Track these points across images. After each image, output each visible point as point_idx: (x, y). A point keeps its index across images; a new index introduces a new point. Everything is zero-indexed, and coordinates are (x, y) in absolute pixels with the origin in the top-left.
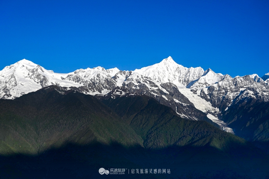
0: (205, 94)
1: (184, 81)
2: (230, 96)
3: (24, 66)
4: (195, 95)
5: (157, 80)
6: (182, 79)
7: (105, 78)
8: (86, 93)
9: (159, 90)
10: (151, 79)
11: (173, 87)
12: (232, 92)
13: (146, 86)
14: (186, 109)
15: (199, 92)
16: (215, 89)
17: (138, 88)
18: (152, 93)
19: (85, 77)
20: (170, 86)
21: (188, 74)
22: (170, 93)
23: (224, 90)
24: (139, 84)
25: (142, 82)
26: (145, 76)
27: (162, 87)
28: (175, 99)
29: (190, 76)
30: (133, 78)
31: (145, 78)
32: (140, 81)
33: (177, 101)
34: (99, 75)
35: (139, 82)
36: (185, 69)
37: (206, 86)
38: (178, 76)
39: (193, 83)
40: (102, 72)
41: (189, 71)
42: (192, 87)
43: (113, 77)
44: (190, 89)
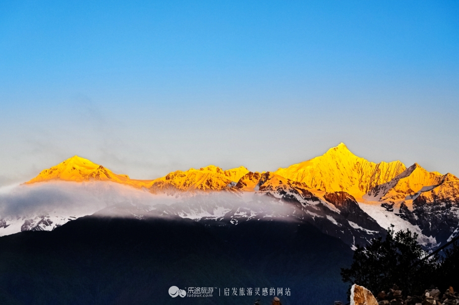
0: (408, 210)
1: (370, 187)
2: (455, 215)
3: (74, 168)
4: (390, 214)
5: (318, 187)
6: (365, 185)
8: (185, 215)
9: (320, 205)
10: (306, 186)
11: (347, 200)
13: (295, 199)
14: (373, 240)
15: (396, 209)
16: (428, 201)
18: (308, 212)
19: (184, 185)
20: (343, 199)
21: (377, 175)
22: (343, 211)
23: (444, 203)
24: (283, 195)
25: (288, 193)
26: (295, 180)
27: (327, 200)
28: (350, 223)
29: (381, 177)
30: (273, 185)
31: (294, 185)
32: (285, 191)
33: (355, 226)
34: (211, 181)
35: (283, 192)
36: (371, 166)
37: (411, 196)
38: (358, 179)
39: (386, 191)
40: (216, 176)
41: (378, 170)
42: (383, 198)
43: (235, 185)
44: (380, 203)
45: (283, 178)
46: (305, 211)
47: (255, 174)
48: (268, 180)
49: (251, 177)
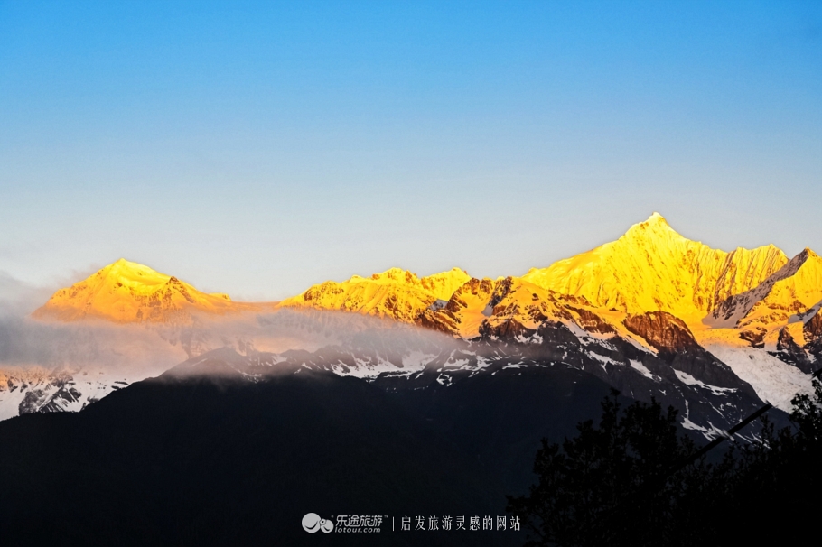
0: (794, 344)
1: (716, 300)
3: (120, 285)
4: (758, 353)
5: (611, 304)
6: (705, 296)
7: (418, 311)
8: (346, 370)
9: (617, 340)
10: (587, 303)
11: (670, 329)
13: (566, 331)
14: (726, 407)
15: (771, 341)
17: (538, 339)
18: (592, 354)
19: (342, 310)
20: (661, 325)
21: (728, 276)
22: (662, 349)
24: (540, 322)
25: (551, 317)
26: (563, 291)
27: (630, 329)
28: (679, 374)
29: (737, 279)
30: (519, 304)
31: (562, 302)
32: (545, 314)
33: (689, 380)
34: (394, 299)
35: (542, 318)
36: (717, 258)
37: (799, 314)
38: (691, 285)
39: (748, 308)
40: (405, 289)
41: (730, 264)
42: (743, 321)
43: (445, 305)
44: (737, 332)
45: (540, 288)
46: (586, 353)
47: (483, 281)
48: (509, 294)
49: (475, 288)
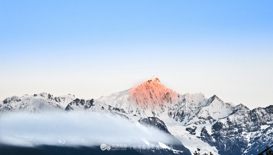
0: (208, 134)
1: (177, 114)
2: (245, 138)
4: (193, 137)
5: (134, 113)
6: (173, 112)
10: (124, 112)
11: (158, 125)
12: (249, 132)
15: (198, 132)
16: (224, 127)
19: (20, 109)
20: (154, 123)
21: (183, 104)
23: (236, 128)
26: (115, 106)
28: (160, 144)
29: (186, 106)
30: (96, 110)
31: (114, 111)
37: (210, 122)
38: (167, 107)
39: (190, 117)
40: (48, 101)
42: (188, 123)
44: (185, 128)
45: (105, 104)
47: (81, 100)
48: (92, 106)
49: (77, 103)
